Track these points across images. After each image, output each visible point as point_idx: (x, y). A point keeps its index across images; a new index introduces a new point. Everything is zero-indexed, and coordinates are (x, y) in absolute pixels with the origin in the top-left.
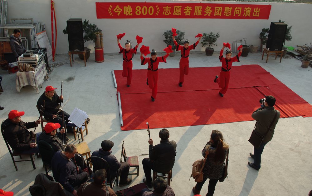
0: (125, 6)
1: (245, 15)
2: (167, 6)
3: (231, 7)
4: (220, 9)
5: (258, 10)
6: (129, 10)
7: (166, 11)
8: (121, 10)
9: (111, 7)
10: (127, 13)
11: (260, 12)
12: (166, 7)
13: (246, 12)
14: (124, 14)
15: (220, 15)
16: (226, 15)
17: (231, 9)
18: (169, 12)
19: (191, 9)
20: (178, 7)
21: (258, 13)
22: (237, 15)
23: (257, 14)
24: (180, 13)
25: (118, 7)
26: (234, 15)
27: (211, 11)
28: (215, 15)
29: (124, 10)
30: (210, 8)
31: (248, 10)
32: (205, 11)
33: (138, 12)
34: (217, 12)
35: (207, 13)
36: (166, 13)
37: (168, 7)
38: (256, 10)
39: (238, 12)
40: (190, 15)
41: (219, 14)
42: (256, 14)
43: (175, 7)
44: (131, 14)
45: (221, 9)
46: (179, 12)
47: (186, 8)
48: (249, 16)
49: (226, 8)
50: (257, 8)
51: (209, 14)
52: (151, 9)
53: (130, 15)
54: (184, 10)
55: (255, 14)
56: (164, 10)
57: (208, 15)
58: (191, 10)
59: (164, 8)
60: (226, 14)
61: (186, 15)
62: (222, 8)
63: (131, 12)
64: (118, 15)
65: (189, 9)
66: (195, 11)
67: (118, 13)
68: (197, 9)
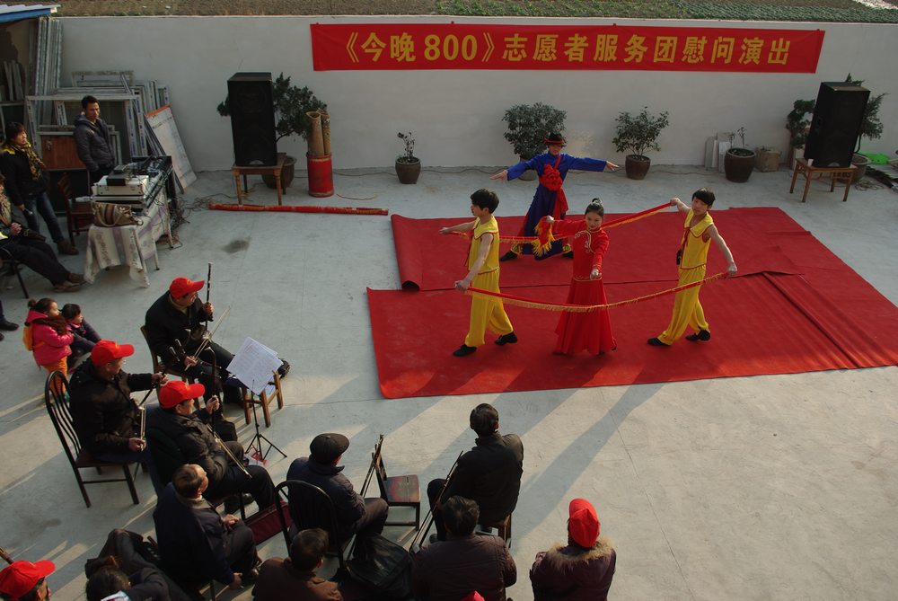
0: (395, 35)
1: (745, 59)
2: (516, 35)
3: (704, 38)
4: (672, 42)
5: (784, 46)
7: (512, 49)
8: (383, 45)
9: (354, 36)
10: (401, 54)
11: (790, 52)
12: (513, 36)
13: (746, 51)
14: (392, 56)
15: (672, 60)
16: (690, 61)
17: (704, 41)
18: (523, 51)
19: (586, 42)
20: (548, 37)
21: (782, 54)
22: (722, 59)
23: (781, 58)
24: (553, 55)
25: (373, 36)
26: (713, 61)
27: (645, 49)
28: (656, 60)
29: (392, 46)
30: (642, 39)
31: (755, 46)
32: (627, 49)
33: (432, 53)
34: (662, 52)
35: (633, 54)
36: (514, 56)
37: (520, 37)
38: (777, 46)
39: (723, 50)
40: (581, 59)
41: (669, 56)
42: (778, 55)
43: (539, 37)
44: (411, 56)
45: (675, 42)
46: (551, 53)
47: (570, 39)
48: (757, 62)
49: (688, 38)
50: (781, 41)
51: (637, 56)
52: (470, 42)
53: (409, 59)
54: (566, 45)
55: (774, 58)
56: (508, 46)
57: (634, 60)
58: (587, 45)
60: (690, 57)
61: (571, 59)
62: (678, 41)
63: (412, 51)
64: (375, 59)
65: (579, 41)
66: (598, 49)
67: (374, 54)
68: (603, 43)
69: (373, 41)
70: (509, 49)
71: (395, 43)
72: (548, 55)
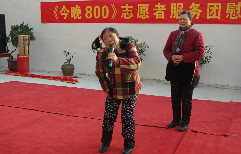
0: (73, 6)
2: (127, 5)
4: (218, 6)
6: (78, 12)
7: (126, 12)
8: (68, 11)
9: (57, 7)
10: (76, 15)
14: (72, 17)
15: (219, 18)
16: (231, 18)
17: (239, 5)
18: (131, 13)
19: (164, 8)
20: (144, 5)
24: (147, 15)
25: (64, 7)
27: (201, 11)
28: (208, 17)
29: (72, 12)
30: (198, 5)
33: (89, 15)
34: (212, 12)
35: (194, 14)
36: (127, 16)
37: (129, 5)
40: (163, 17)
41: (217, 15)
43: (139, 5)
44: (80, 17)
45: (220, 6)
46: (146, 14)
47: (156, 6)
49: (228, 4)
51: (196, 15)
52: (105, 9)
53: (79, 18)
54: (154, 9)
56: (123, 11)
58: (165, 9)
59: (122, 7)
60: (231, 16)
61: (157, 18)
62: (222, 5)
63: (80, 14)
64: (65, 18)
65: (161, 8)
66: (172, 12)
67: (64, 16)
68: (175, 8)
69: (64, 9)
70: (124, 12)
71: (73, 10)
72: (144, 15)
